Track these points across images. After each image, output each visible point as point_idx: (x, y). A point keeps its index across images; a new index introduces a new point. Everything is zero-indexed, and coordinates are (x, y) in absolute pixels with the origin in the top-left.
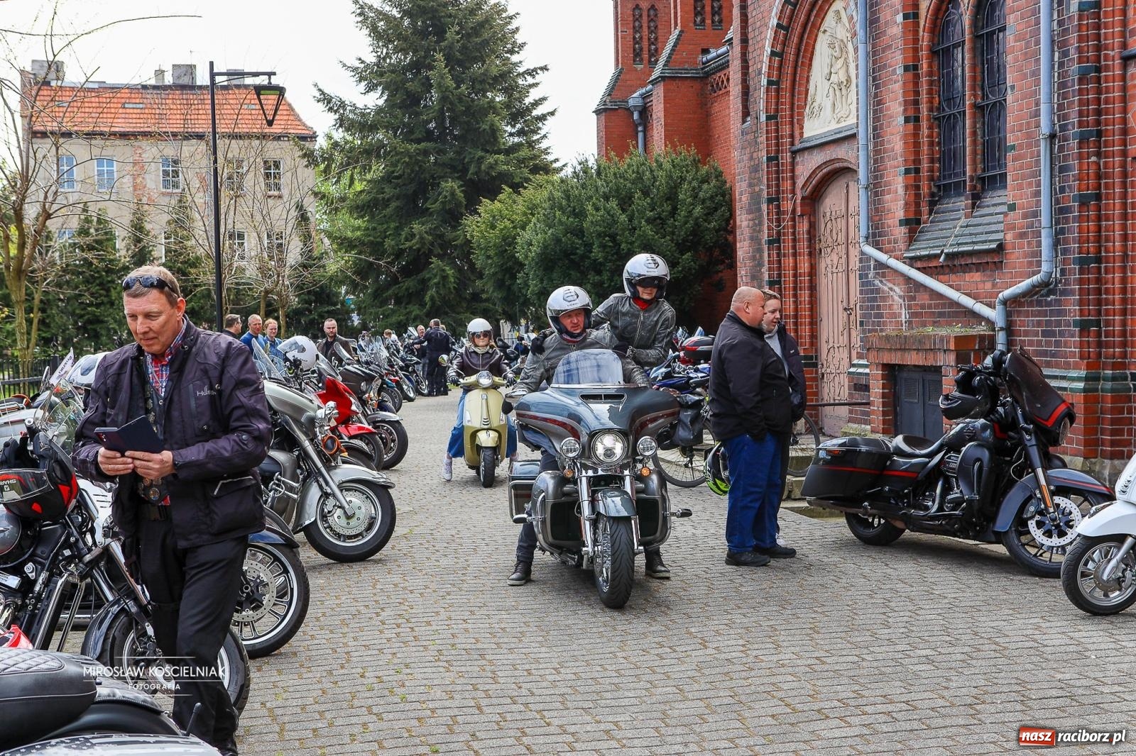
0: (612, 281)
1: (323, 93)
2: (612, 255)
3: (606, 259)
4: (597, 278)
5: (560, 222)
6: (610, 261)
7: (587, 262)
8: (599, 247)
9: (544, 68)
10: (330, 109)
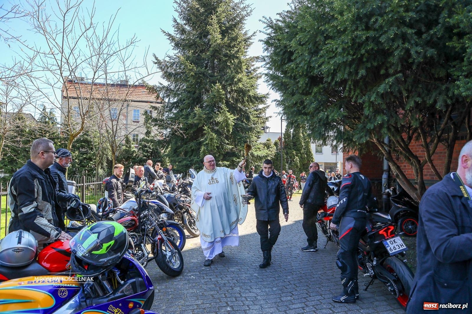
10: (161, 68)
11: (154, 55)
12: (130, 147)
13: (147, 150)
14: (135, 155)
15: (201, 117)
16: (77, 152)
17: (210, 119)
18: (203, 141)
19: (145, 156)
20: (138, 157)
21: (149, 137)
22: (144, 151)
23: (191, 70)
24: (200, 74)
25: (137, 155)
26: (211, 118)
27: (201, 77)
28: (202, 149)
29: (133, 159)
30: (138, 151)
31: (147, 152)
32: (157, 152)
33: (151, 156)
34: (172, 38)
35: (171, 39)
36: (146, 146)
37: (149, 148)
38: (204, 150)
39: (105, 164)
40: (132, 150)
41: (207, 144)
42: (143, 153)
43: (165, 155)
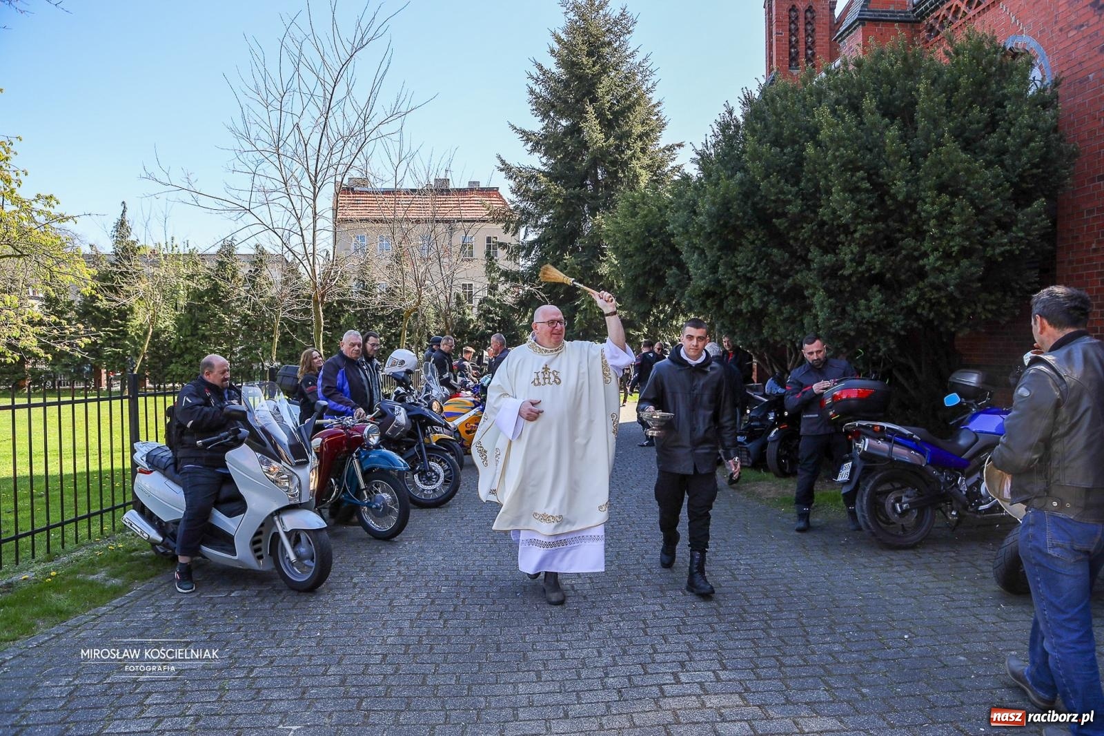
0: (860, 263)
1: (503, 162)
2: (871, 208)
3: (856, 215)
4: (829, 259)
5: (756, 156)
6: (866, 220)
7: (807, 230)
8: (844, 190)
9: (680, 145)
10: (511, 177)
11: (499, 157)
12: (464, 313)
13: (493, 318)
14: (472, 326)
15: (574, 268)
16: (381, 325)
17: (590, 271)
18: (580, 305)
19: (489, 328)
20: (478, 330)
21: (494, 296)
22: (487, 320)
23: (558, 195)
24: (572, 198)
25: (475, 326)
26: (592, 268)
27: (572, 203)
28: (577, 319)
29: (470, 333)
30: (478, 320)
31: (493, 320)
32: (509, 321)
33: (499, 327)
34: (526, 136)
35: (525, 138)
36: (490, 312)
37: (496, 314)
38: (580, 319)
39: (425, 343)
40: (468, 318)
41: (585, 310)
42: (485, 323)
43: (523, 326)
